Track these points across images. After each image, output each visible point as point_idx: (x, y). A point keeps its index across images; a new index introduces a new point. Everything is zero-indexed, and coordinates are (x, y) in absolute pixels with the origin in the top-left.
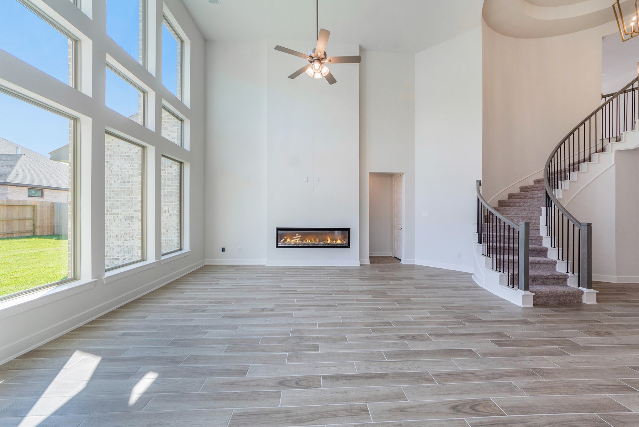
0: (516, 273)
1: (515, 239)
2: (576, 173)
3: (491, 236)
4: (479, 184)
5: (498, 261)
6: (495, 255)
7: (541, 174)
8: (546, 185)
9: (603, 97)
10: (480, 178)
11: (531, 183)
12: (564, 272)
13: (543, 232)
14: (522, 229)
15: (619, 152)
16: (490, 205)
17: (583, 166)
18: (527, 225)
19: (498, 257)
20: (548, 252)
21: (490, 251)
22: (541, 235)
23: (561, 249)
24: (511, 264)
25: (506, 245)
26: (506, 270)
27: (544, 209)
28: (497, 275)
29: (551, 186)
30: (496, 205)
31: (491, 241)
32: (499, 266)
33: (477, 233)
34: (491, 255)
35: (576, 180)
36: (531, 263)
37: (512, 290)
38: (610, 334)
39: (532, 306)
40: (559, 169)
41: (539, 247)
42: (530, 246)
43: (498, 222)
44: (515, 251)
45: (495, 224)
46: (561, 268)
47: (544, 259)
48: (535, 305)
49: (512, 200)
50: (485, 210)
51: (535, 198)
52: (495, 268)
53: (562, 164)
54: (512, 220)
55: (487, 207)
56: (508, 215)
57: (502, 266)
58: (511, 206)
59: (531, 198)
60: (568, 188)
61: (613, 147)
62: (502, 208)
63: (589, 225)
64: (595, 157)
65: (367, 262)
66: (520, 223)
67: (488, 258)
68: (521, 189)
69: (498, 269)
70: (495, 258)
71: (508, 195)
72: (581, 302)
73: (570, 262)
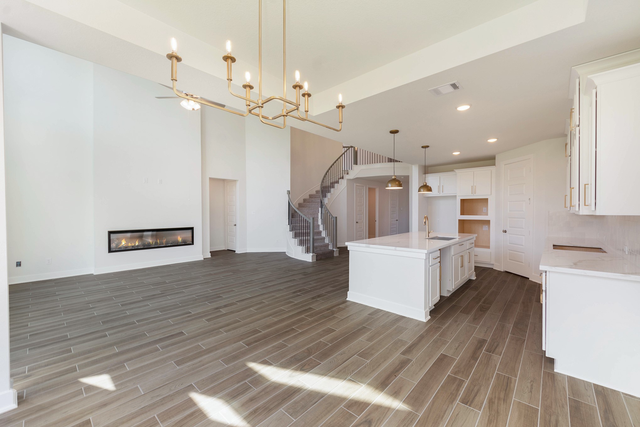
0: (309, 245)
1: (308, 227)
2: (333, 189)
3: (297, 226)
4: (289, 192)
5: (301, 240)
6: (299, 238)
7: (318, 188)
8: (320, 194)
9: (344, 147)
10: (289, 189)
11: (314, 193)
12: (328, 242)
13: (321, 228)
14: (311, 221)
15: (348, 180)
16: (295, 207)
17: (336, 185)
18: (313, 219)
19: (301, 238)
20: (322, 233)
21: (296, 236)
22: (319, 224)
23: (327, 231)
24: (307, 242)
25: (305, 231)
26: (305, 245)
27: (320, 209)
28: (300, 248)
29: (323, 197)
30: (297, 206)
31: (297, 230)
32: (301, 243)
33: (289, 224)
34: (297, 238)
35: (333, 193)
36: (315, 240)
37: (308, 254)
38: (340, 264)
39: (316, 260)
40: (328, 185)
41: (318, 230)
42: (315, 231)
43: (301, 217)
44: (308, 234)
45: (297, 219)
46: (327, 241)
47: (320, 237)
48: (317, 260)
49: (305, 203)
50: (293, 209)
51: (316, 202)
52: (299, 245)
53: (328, 183)
54: (306, 216)
55: (294, 207)
56: (304, 213)
57: (302, 244)
58: (305, 207)
59: (314, 202)
60: (330, 198)
61: (346, 177)
62: (301, 208)
63: (336, 218)
64: (340, 180)
65: (209, 256)
66: (311, 218)
67: (295, 239)
68: (309, 196)
69: (301, 245)
70: (299, 239)
71: (303, 199)
72: (334, 256)
73: (330, 237)
